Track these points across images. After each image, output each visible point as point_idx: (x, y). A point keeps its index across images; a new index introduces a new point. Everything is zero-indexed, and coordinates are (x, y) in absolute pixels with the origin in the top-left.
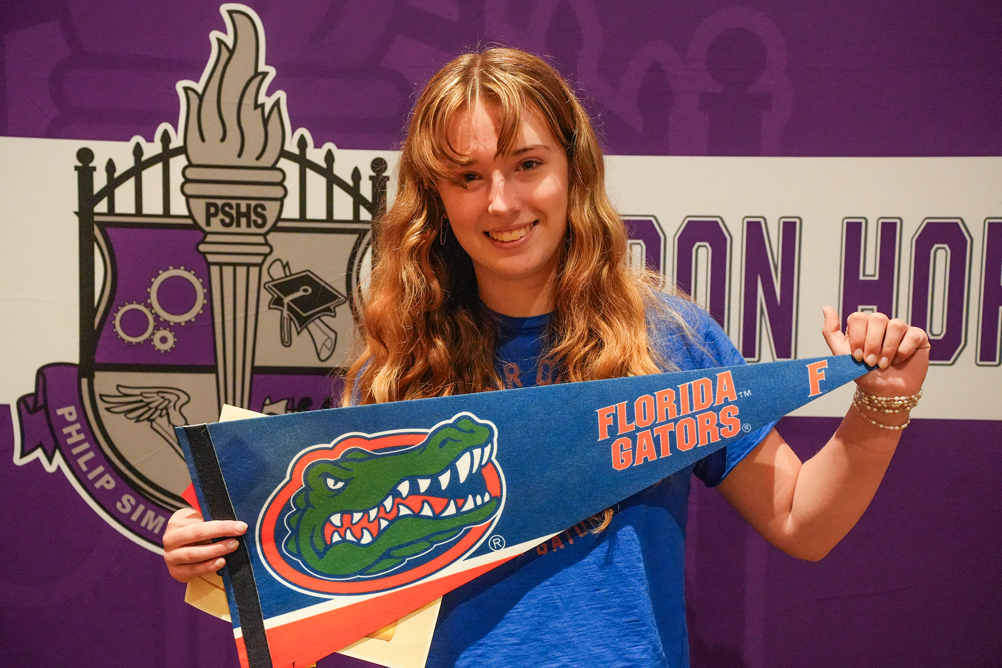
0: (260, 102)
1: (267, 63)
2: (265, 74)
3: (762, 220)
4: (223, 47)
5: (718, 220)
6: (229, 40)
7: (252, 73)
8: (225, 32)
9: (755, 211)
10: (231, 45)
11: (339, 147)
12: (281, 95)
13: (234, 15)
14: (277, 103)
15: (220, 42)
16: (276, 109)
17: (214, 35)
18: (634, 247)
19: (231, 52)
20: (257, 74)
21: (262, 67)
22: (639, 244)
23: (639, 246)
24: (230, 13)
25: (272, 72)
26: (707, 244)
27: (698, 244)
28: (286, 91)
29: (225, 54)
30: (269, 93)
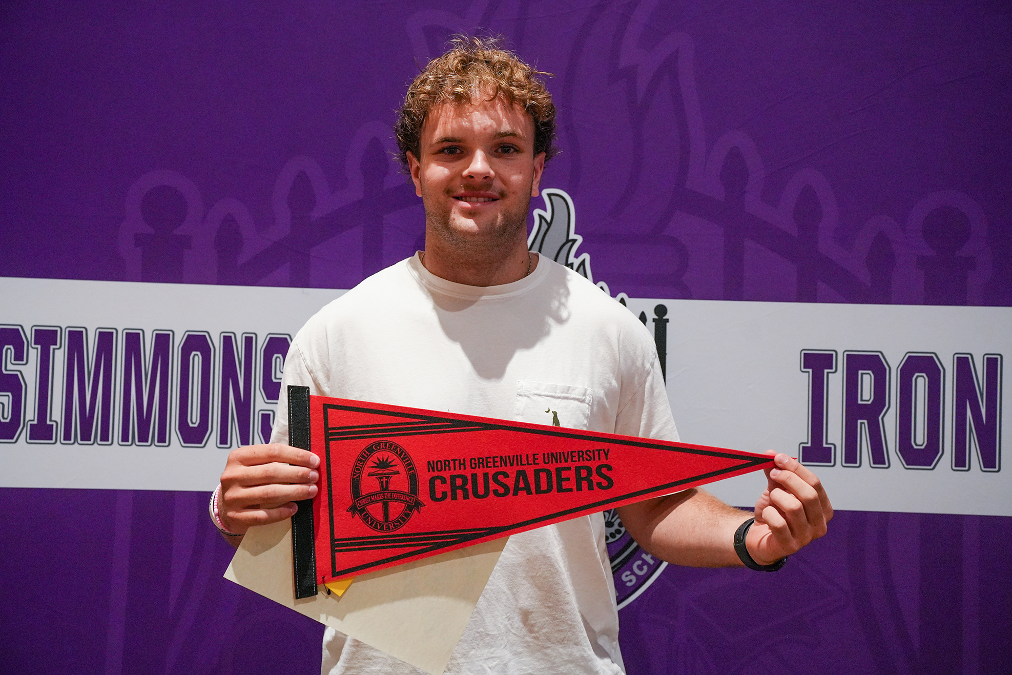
0: (570, 262)
1: (576, 233)
2: (574, 241)
3: (969, 356)
4: (543, 221)
5: (933, 355)
6: (548, 216)
7: (564, 241)
8: (545, 210)
9: (963, 349)
10: (549, 219)
11: (630, 297)
12: (586, 256)
13: (553, 197)
14: (583, 263)
15: (541, 217)
16: (582, 267)
17: (537, 212)
18: (864, 376)
19: (549, 225)
20: (568, 241)
21: (572, 236)
22: (869, 374)
23: (868, 376)
24: (549, 195)
25: (580, 239)
26: (924, 375)
27: (916, 374)
28: (589, 253)
29: (545, 226)
30: (577, 256)
